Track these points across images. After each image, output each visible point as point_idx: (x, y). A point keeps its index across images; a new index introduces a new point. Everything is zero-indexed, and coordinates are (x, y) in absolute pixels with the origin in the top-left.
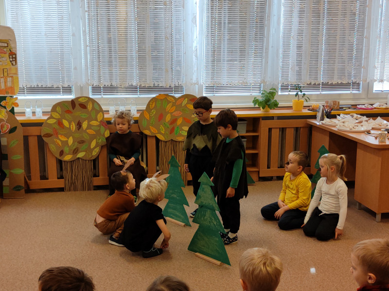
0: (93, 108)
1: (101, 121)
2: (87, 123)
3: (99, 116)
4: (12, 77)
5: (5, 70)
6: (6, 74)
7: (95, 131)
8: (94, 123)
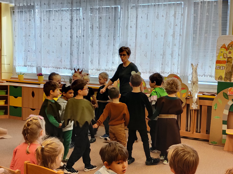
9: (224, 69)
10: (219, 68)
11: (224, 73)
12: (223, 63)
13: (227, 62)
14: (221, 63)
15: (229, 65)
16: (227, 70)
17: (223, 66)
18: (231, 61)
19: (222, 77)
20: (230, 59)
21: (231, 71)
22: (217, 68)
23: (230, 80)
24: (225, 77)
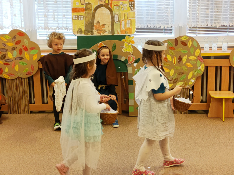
0: (192, 45)
1: (198, 56)
2: (186, 58)
3: (196, 52)
4: (130, 20)
5: (126, 14)
6: (126, 17)
7: (192, 64)
8: (192, 58)
9: (83, 19)
10: (76, 18)
11: (84, 25)
12: (81, 11)
13: (86, 10)
14: (79, 11)
15: (88, 13)
16: (87, 20)
17: (81, 16)
18: (90, 9)
19: (81, 30)
20: (89, 6)
21: (92, 22)
22: (74, 18)
23: (92, 33)
24: (86, 30)
